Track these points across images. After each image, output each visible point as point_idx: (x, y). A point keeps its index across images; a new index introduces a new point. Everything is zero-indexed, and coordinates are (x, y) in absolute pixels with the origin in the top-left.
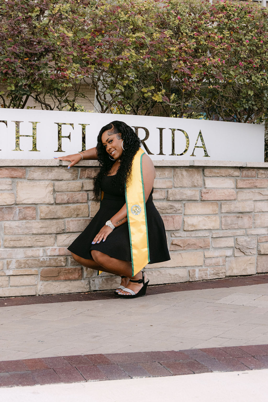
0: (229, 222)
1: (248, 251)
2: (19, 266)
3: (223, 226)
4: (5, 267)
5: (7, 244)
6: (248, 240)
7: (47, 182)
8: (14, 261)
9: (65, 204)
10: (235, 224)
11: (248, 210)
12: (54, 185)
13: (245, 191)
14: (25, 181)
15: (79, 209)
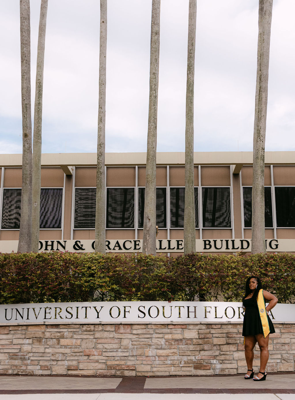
0: (278, 347)
1: (289, 360)
2: (185, 363)
3: (275, 349)
4: (179, 363)
5: (180, 354)
6: (288, 355)
7: (195, 330)
8: (183, 361)
9: (203, 339)
10: (281, 348)
11: (287, 342)
12: (198, 332)
13: (286, 334)
14: (187, 330)
15: (209, 341)
